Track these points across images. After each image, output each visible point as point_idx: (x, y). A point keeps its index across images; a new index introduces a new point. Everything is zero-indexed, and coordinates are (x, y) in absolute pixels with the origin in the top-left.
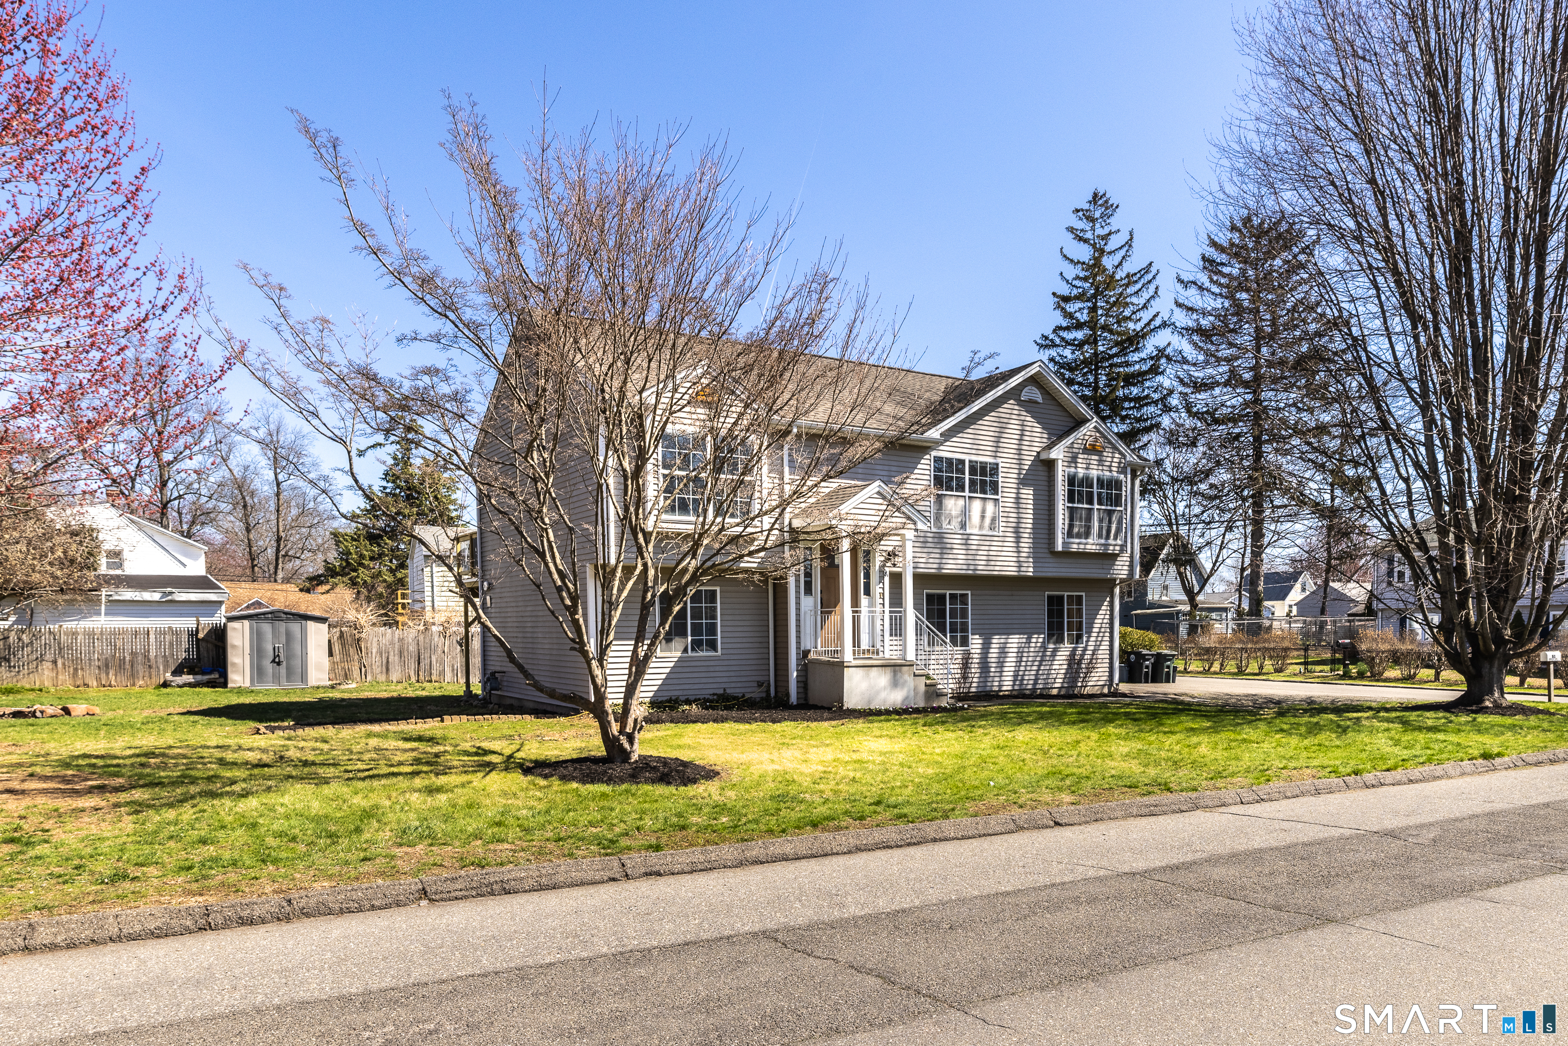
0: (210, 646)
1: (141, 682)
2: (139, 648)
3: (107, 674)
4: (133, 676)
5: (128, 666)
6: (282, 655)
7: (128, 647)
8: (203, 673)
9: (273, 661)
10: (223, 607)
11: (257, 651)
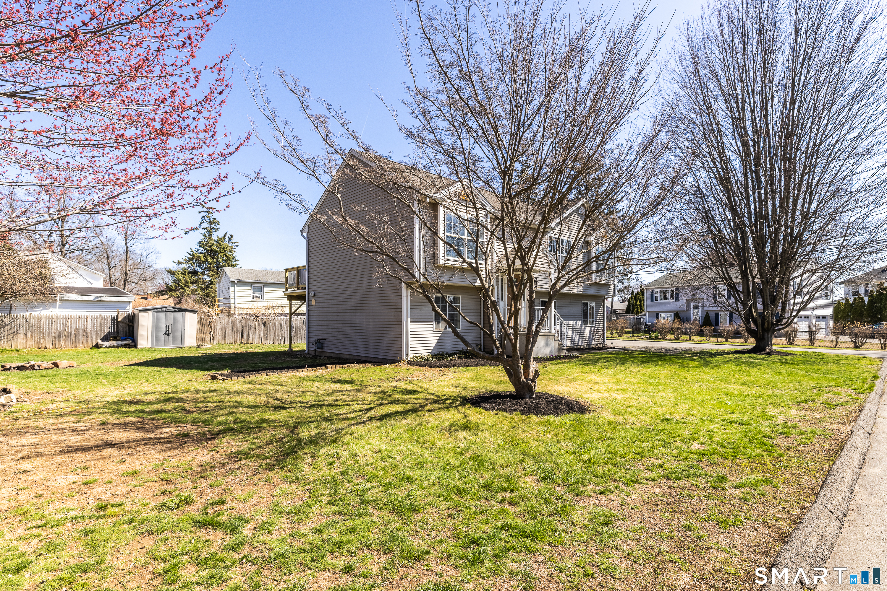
0: (125, 325)
1: (81, 346)
2: (80, 326)
3: (60, 341)
4: (76, 342)
5: (73, 336)
6: (170, 330)
7: (74, 326)
8: (122, 340)
9: (165, 333)
10: (131, 305)
11: (156, 328)
